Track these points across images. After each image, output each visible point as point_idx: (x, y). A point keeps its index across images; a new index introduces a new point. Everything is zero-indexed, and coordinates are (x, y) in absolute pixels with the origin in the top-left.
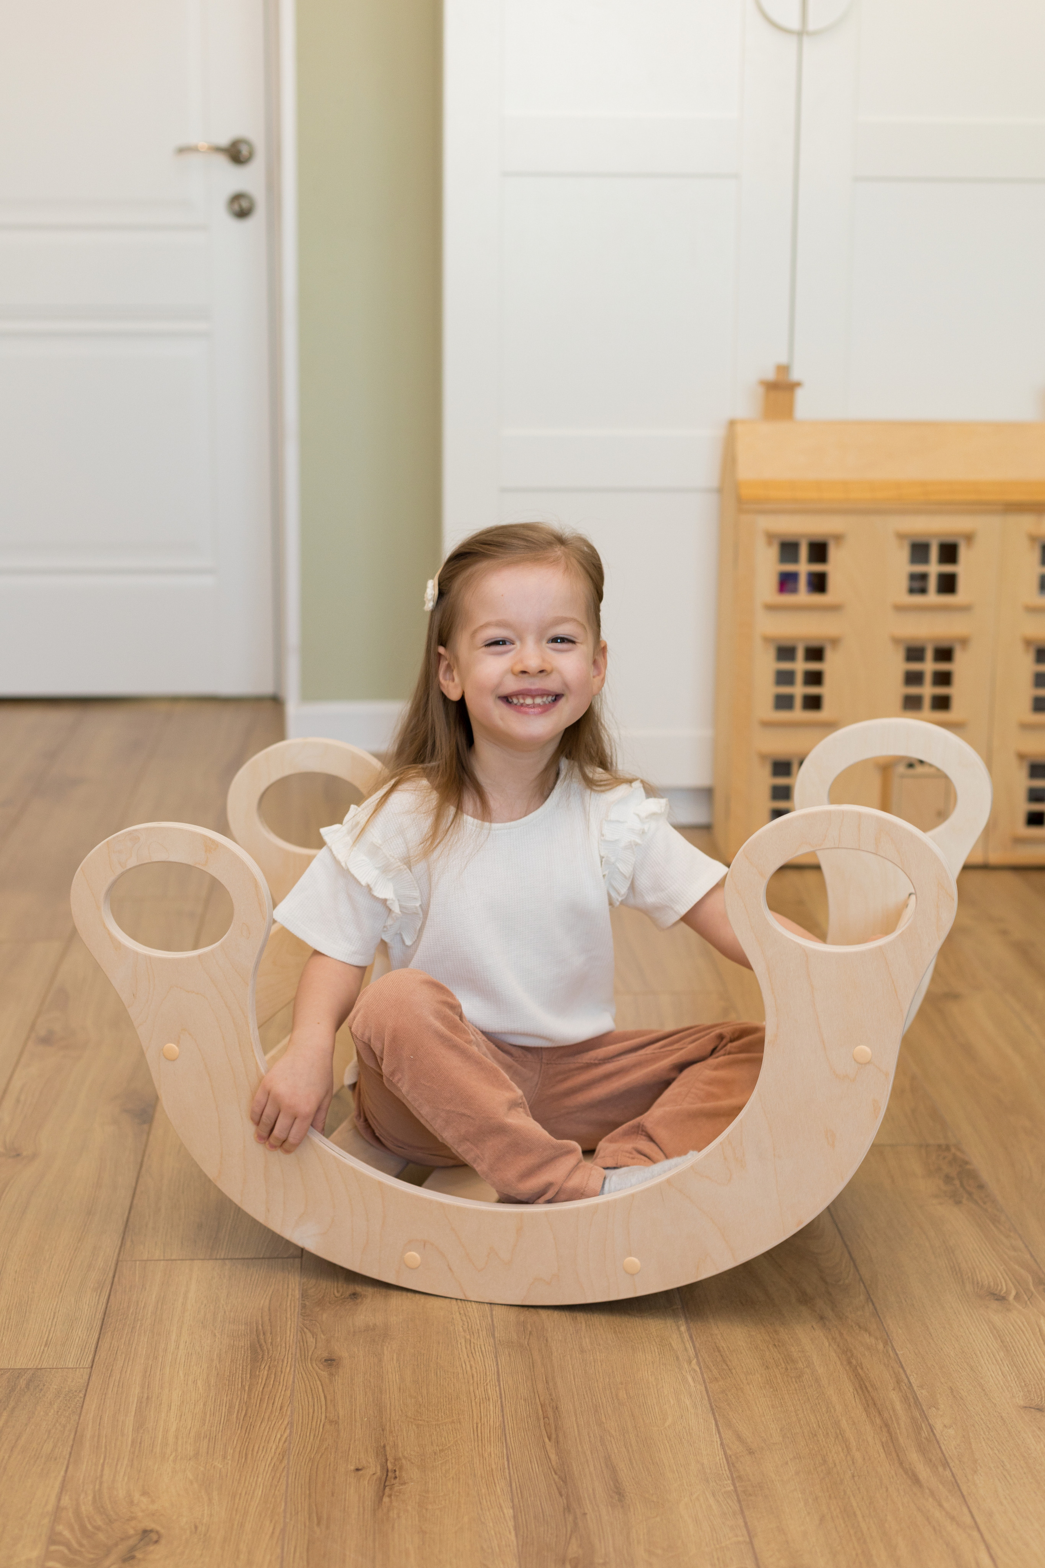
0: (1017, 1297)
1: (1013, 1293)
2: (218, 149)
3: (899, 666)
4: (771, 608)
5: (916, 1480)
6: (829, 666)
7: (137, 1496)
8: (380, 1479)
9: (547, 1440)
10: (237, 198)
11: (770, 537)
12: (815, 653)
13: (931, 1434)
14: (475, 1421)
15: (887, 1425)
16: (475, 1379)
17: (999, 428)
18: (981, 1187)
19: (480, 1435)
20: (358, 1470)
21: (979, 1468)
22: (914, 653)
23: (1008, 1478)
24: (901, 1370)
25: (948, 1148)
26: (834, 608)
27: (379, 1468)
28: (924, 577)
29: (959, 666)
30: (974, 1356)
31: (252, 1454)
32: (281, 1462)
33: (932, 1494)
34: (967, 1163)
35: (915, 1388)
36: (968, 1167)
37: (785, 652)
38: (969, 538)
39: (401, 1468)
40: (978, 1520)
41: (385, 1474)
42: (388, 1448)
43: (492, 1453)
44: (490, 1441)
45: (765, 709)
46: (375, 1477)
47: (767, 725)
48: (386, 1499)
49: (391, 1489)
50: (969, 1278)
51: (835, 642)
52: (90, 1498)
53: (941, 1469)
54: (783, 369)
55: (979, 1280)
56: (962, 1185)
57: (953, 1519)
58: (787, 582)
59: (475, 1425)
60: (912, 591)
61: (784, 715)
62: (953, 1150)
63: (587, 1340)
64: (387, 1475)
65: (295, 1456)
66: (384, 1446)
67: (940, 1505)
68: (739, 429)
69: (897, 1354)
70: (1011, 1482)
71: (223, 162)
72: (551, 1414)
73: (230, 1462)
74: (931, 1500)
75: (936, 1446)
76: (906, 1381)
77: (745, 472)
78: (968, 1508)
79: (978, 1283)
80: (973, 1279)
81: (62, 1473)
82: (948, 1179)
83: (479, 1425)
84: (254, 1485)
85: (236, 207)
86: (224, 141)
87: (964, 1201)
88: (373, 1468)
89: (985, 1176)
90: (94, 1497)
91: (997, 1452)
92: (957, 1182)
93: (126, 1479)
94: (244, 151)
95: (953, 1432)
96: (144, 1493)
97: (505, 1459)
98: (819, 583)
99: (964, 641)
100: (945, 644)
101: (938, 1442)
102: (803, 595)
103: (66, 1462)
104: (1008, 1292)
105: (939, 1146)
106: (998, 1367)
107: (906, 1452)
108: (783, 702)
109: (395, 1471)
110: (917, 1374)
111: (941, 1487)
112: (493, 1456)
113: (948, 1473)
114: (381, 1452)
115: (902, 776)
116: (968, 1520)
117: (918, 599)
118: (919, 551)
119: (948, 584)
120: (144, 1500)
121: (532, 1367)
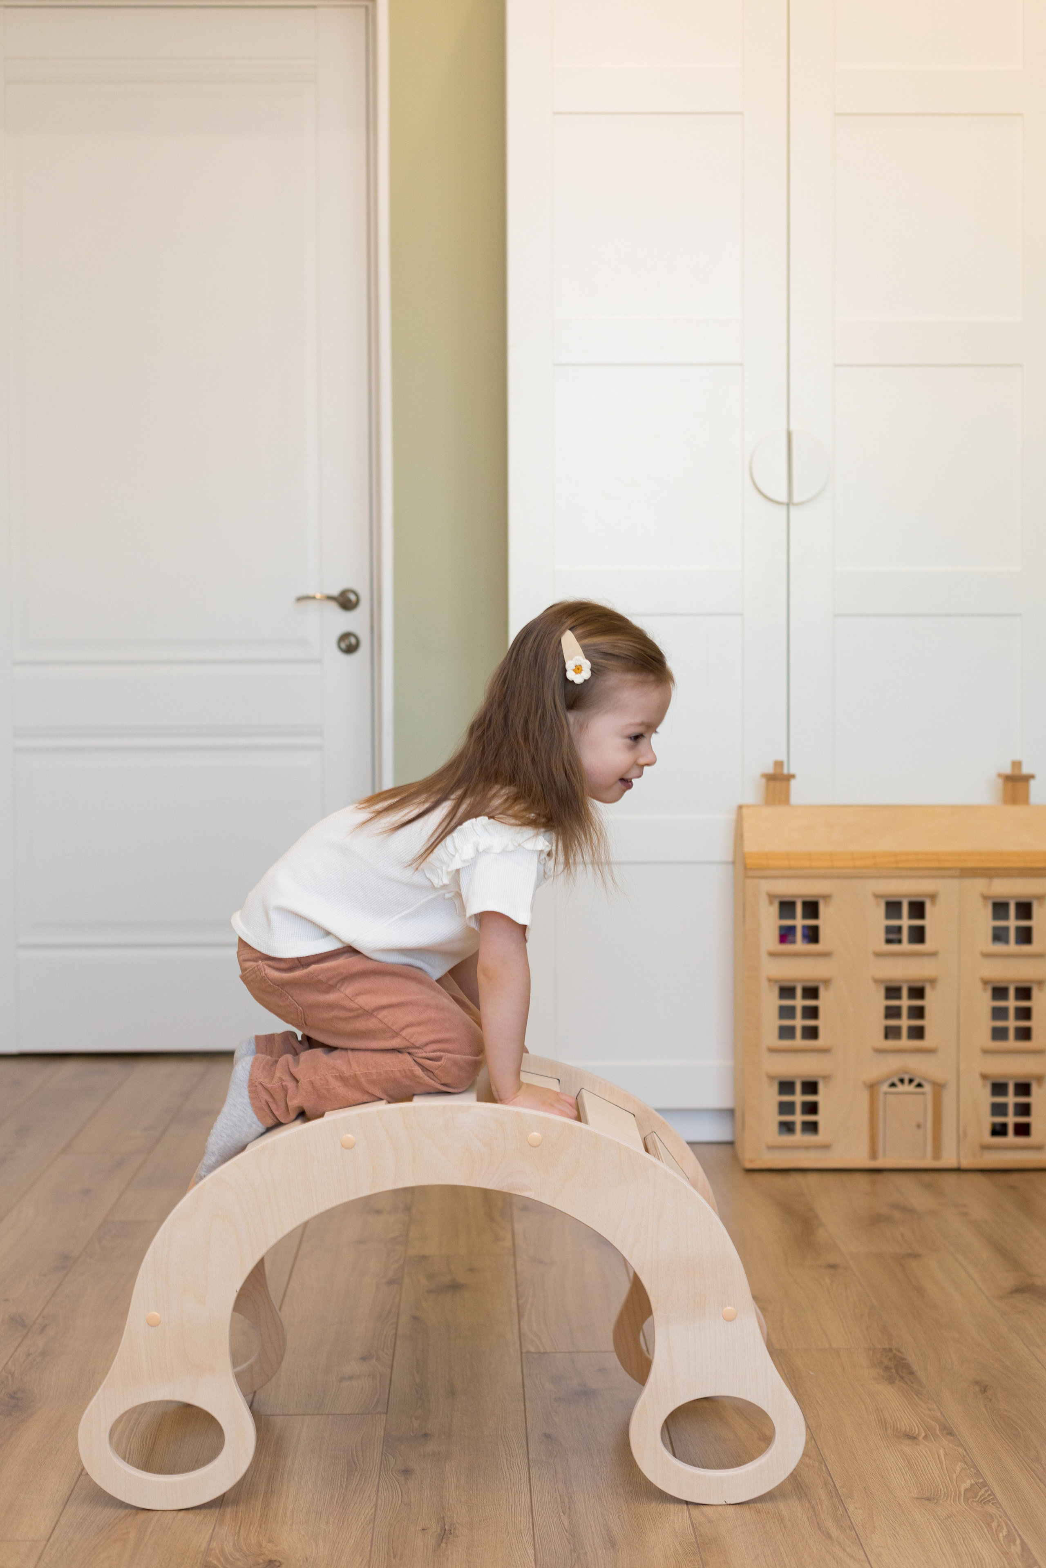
0: (926, 1437)
1: (923, 1435)
2: (330, 598)
3: (880, 1002)
4: (773, 955)
5: (829, 1537)
6: (823, 1002)
7: (264, 1543)
8: (440, 1535)
9: (562, 1514)
10: (345, 636)
11: (771, 897)
12: (812, 992)
13: (845, 1512)
14: (511, 1504)
15: (813, 1508)
16: (512, 1481)
17: (956, 810)
18: (912, 1373)
19: (513, 1511)
20: (423, 1530)
21: (876, 1530)
22: (892, 992)
23: (897, 1535)
24: (829, 1478)
25: (891, 1350)
26: (826, 955)
27: (439, 1528)
28: (899, 929)
29: (930, 1002)
30: (886, 1470)
31: (348, 1521)
32: (368, 1525)
33: (839, 1544)
34: (903, 1359)
35: (838, 1487)
36: (904, 1361)
37: (787, 991)
38: (933, 897)
39: (455, 1529)
40: (869, 1557)
41: (443, 1533)
42: (446, 1518)
43: (522, 1521)
44: (521, 1514)
45: (771, 1037)
46: (436, 1533)
47: (773, 1050)
48: (443, 1545)
49: (447, 1540)
50: (891, 1426)
51: (827, 982)
52: (231, 1544)
53: (848, 1531)
54: (779, 764)
55: (899, 1427)
56: (897, 1372)
57: (852, 1557)
58: (786, 935)
59: (510, 1507)
60: (889, 941)
61: (787, 1043)
62: (894, 1351)
63: (597, 1460)
64: (445, 1532)
65: (379, 1523)
66: (444, 1517)
67: (844, 1550)
68: (745, 811)
69: (828, 1469)
70: (898, 1538)
71: (334, 608)
72: (566, 1500)
73: (331, 1525)
74: (838, 1547)
75: (848, 1519)
76: (832, 1483)
77: (750, 846)
78: (864, 1551)
79: (897, 1429)
80: (894, 1427)
81: (211, 1531)
82: (887, 1368)
83: (513, 1506)
84: (348, 1537)
85: (343, 645)
86: (335, 592)
87: (897, 1382)
88: (435, 1528)
89: (915, 1367)
90: (234, 1544)
91: (891, 1522)
92: (894, 1371)
93: (257, 1534)
94: (353, 597)
95: (862, 1511)
96: (270, 1541)
97: (531, 1524)
98: (813, 935)
99: (933, 981)
100: (918, 985)
101: (849, 1517)
102: (800, 945)
103: (213, 1525)
104: (919, 1434)
105: (884, 1349)
106: (902, 1476)
107: (825, 1522)
108: (786, 1033)
109: (451, 1530)
110: (841, 1480)
111: (846, 1540)
112: (522, 1522)
113: (853, 1533)
114: (441, 1520)
115: (886, 1093)
116: (863, 1557)
117: (894, 947)
118: (893, 907)
119: (918, 935)
120: (270, 1545)
121: (555, 1475)
